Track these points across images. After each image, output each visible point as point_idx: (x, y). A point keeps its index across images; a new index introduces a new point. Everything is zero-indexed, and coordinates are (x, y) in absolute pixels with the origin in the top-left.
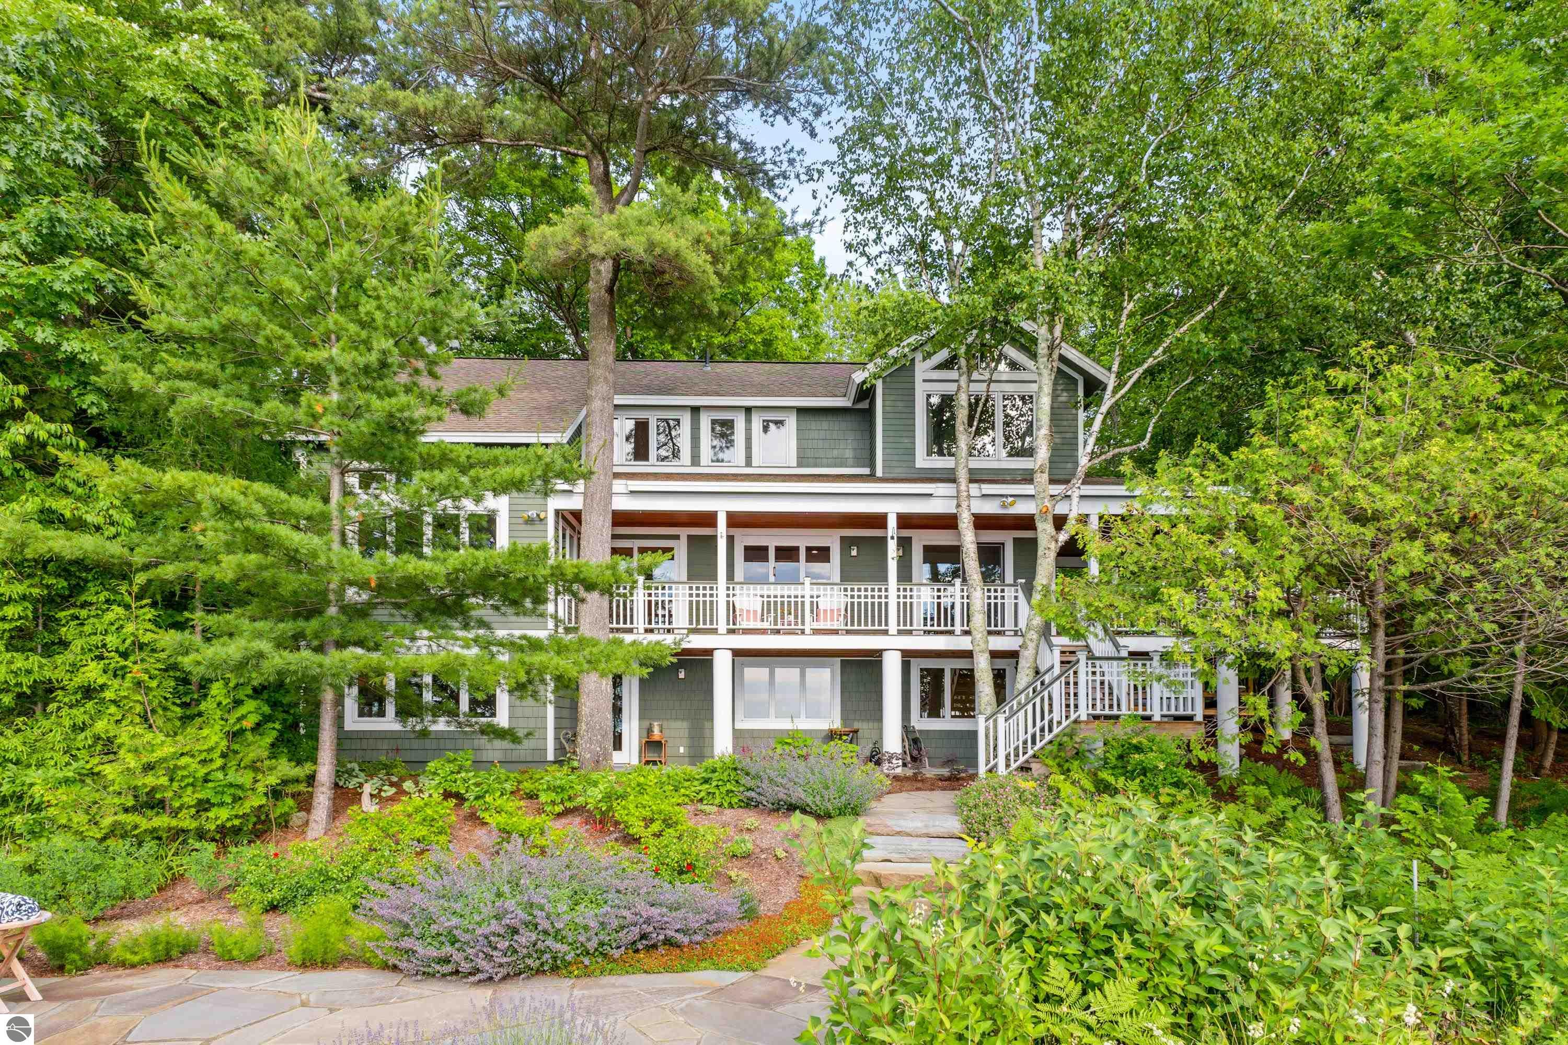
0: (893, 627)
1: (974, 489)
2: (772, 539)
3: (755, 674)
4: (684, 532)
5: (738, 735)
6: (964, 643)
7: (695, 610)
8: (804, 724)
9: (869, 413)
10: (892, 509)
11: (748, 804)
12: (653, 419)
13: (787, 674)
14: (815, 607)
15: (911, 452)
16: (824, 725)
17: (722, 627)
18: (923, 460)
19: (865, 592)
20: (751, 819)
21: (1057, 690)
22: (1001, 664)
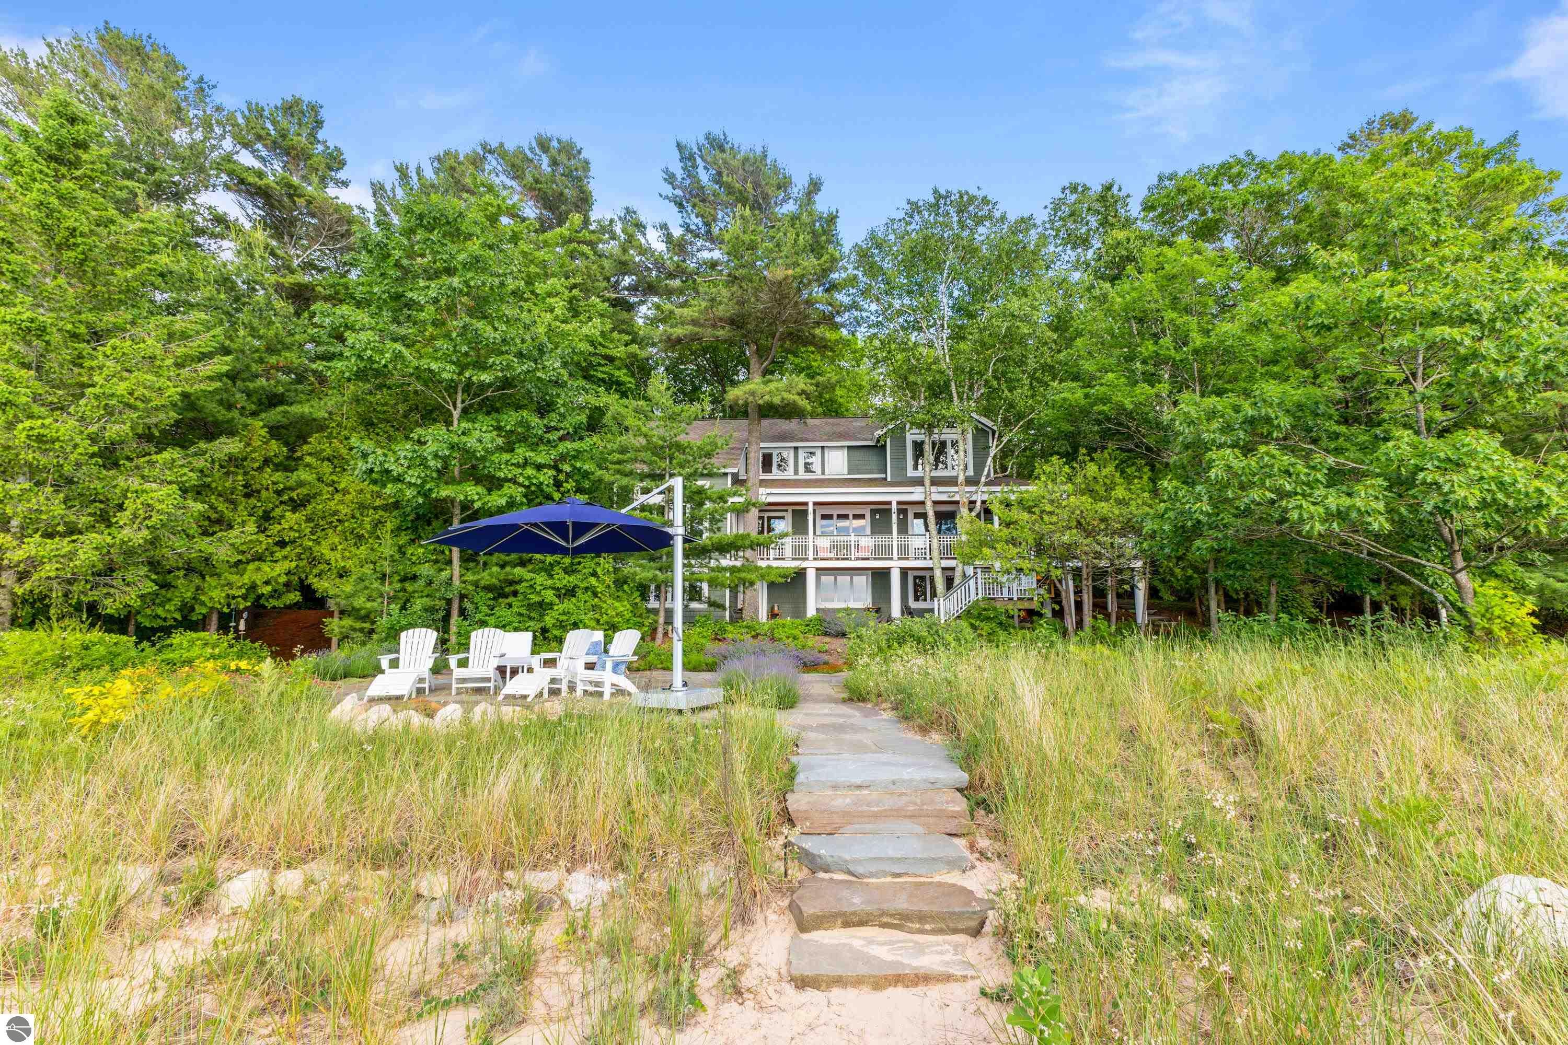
0: (895, 556)
1: (934, 489)
2: (835, 512)
3: (827, 579)
4: (790, 508)
5: (818, 610)
6: (928, 564)
7: (795, 549)
8: (852, 605)
9: (884, 446)
10: (894, 499)
11: (826, 634)
12: (775, 453)
13: (844, 580)
14: (857, 547)
15: (905, 469)
16: (860, 605)
17: (811, 557)
18: (910, 473)
19: (882, 539)
20: (827, 639)
21: (972, 582)
22: (949, 573)
